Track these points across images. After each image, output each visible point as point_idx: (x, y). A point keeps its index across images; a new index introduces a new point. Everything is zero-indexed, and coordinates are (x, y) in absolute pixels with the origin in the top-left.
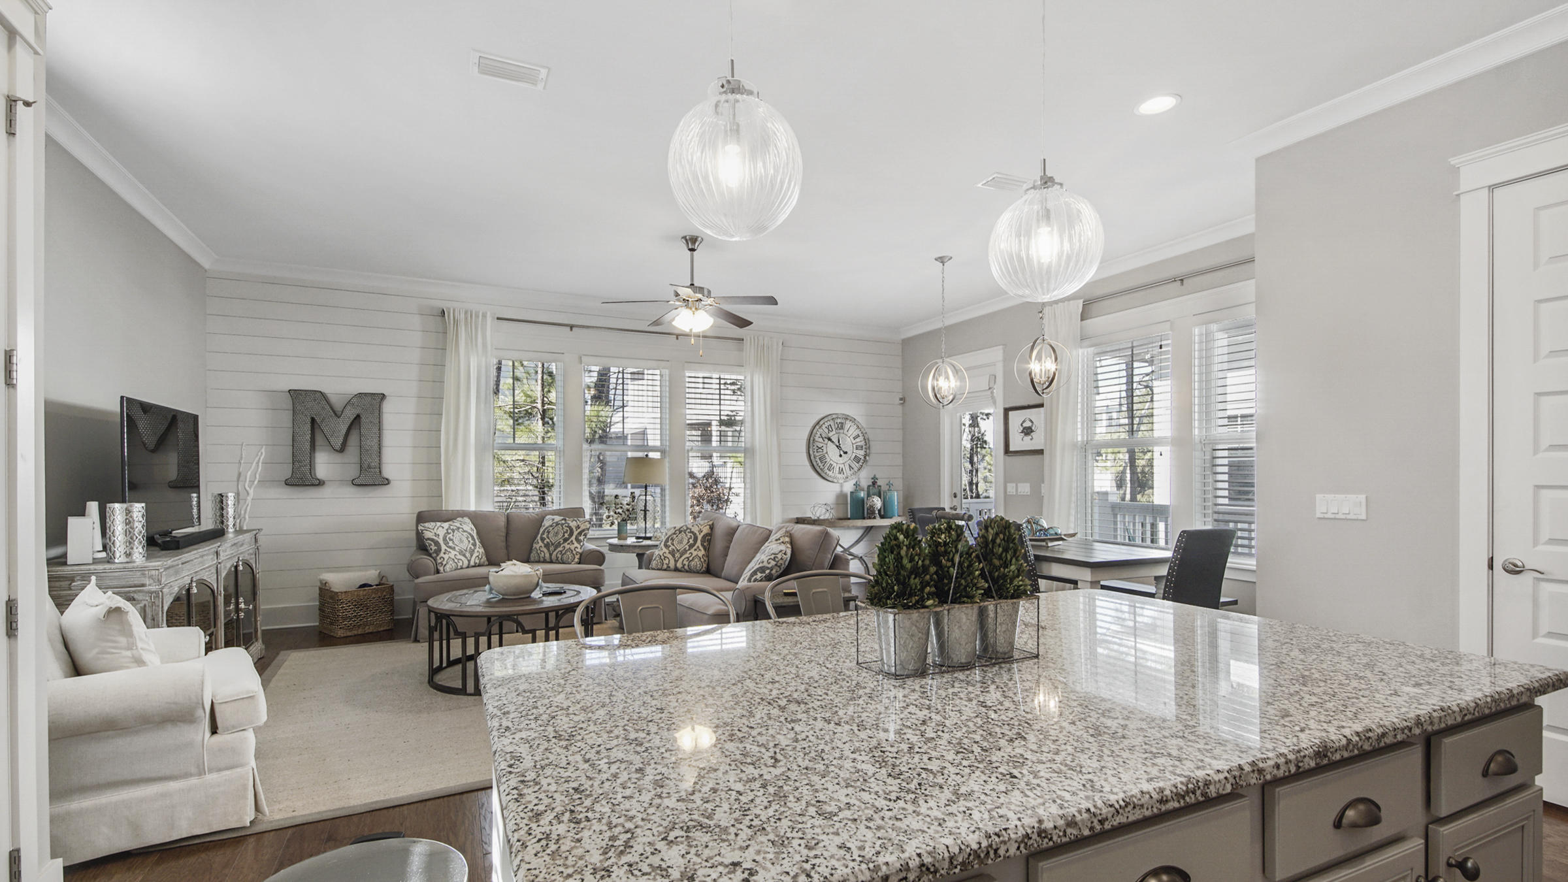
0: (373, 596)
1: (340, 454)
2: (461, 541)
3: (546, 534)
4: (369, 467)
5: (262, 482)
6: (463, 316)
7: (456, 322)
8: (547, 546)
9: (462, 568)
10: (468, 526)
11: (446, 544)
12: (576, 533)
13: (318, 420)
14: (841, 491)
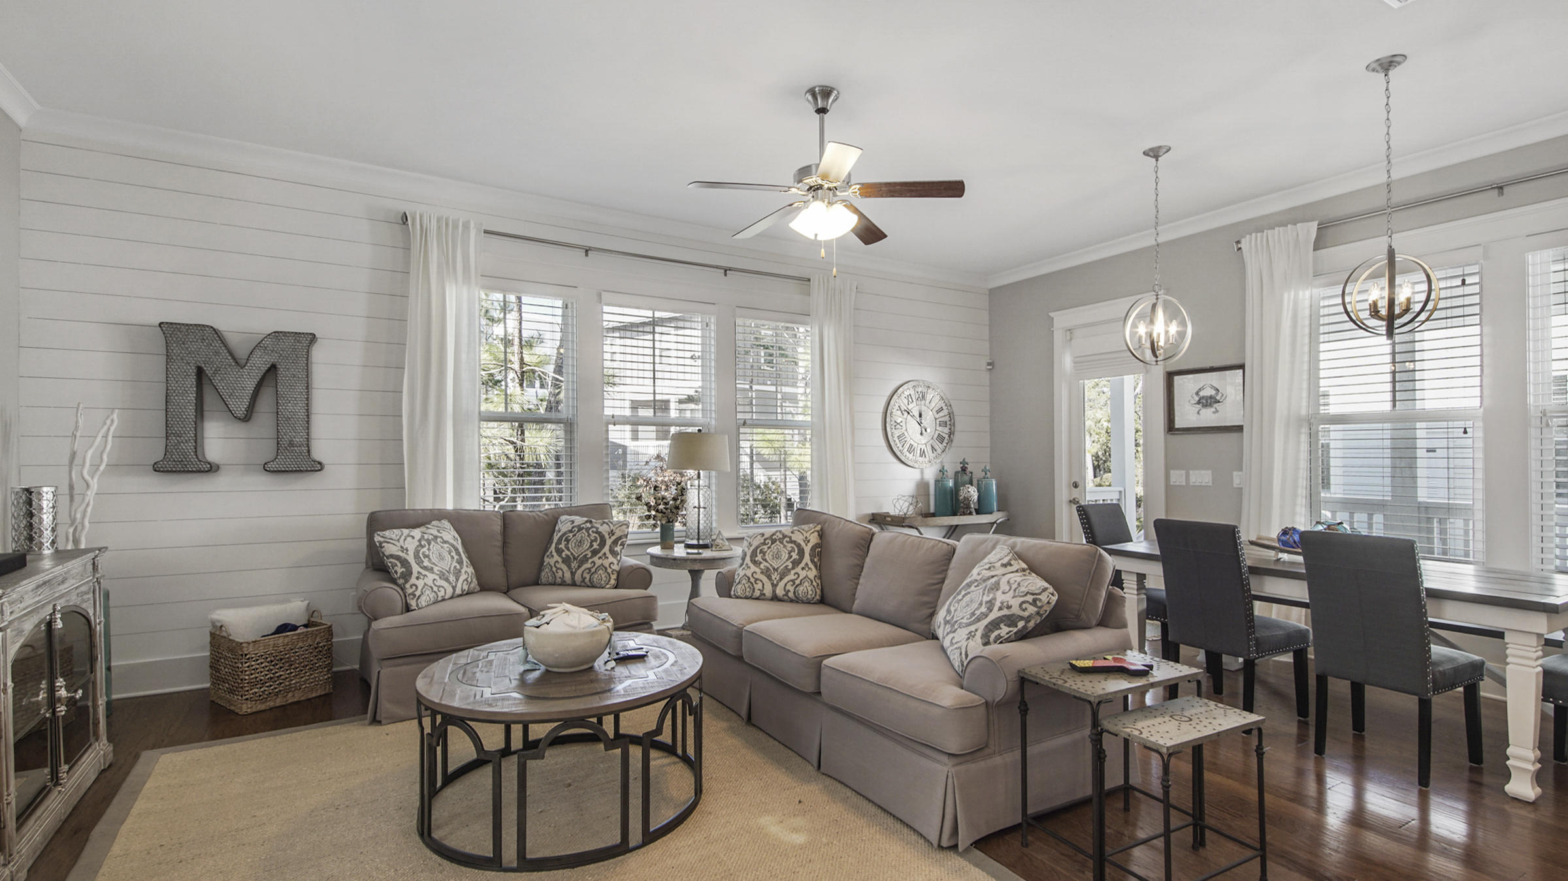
0: (300, 644)
1: (243, 425)
2: (441, 558)
3: (563, 543)
4: (291, 444)
5: (115, 467)
6: (434, 223)
7: (424, 232)
8: (567, 561)
9: (443, 600)
10: (450, 534)
11: (419, 562)
12: (609, 542)
13: (208, 371)
14: (922, 479)
